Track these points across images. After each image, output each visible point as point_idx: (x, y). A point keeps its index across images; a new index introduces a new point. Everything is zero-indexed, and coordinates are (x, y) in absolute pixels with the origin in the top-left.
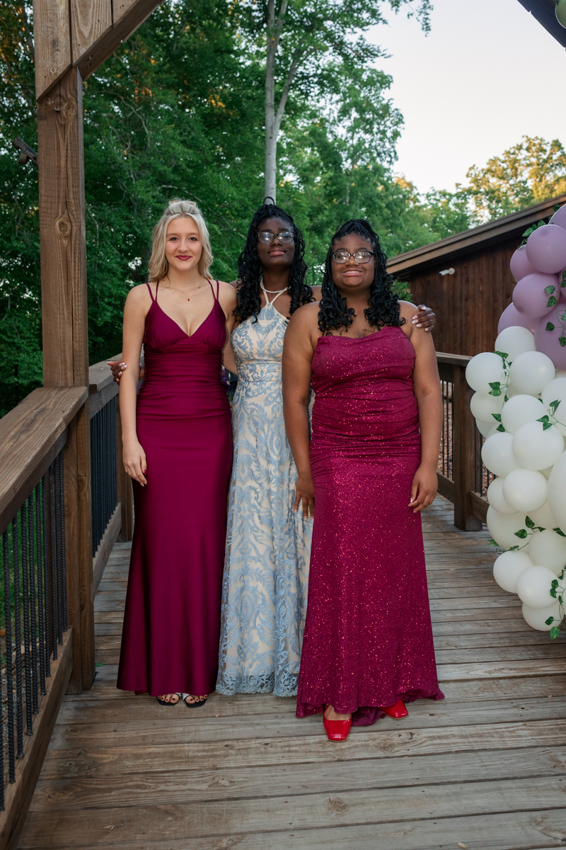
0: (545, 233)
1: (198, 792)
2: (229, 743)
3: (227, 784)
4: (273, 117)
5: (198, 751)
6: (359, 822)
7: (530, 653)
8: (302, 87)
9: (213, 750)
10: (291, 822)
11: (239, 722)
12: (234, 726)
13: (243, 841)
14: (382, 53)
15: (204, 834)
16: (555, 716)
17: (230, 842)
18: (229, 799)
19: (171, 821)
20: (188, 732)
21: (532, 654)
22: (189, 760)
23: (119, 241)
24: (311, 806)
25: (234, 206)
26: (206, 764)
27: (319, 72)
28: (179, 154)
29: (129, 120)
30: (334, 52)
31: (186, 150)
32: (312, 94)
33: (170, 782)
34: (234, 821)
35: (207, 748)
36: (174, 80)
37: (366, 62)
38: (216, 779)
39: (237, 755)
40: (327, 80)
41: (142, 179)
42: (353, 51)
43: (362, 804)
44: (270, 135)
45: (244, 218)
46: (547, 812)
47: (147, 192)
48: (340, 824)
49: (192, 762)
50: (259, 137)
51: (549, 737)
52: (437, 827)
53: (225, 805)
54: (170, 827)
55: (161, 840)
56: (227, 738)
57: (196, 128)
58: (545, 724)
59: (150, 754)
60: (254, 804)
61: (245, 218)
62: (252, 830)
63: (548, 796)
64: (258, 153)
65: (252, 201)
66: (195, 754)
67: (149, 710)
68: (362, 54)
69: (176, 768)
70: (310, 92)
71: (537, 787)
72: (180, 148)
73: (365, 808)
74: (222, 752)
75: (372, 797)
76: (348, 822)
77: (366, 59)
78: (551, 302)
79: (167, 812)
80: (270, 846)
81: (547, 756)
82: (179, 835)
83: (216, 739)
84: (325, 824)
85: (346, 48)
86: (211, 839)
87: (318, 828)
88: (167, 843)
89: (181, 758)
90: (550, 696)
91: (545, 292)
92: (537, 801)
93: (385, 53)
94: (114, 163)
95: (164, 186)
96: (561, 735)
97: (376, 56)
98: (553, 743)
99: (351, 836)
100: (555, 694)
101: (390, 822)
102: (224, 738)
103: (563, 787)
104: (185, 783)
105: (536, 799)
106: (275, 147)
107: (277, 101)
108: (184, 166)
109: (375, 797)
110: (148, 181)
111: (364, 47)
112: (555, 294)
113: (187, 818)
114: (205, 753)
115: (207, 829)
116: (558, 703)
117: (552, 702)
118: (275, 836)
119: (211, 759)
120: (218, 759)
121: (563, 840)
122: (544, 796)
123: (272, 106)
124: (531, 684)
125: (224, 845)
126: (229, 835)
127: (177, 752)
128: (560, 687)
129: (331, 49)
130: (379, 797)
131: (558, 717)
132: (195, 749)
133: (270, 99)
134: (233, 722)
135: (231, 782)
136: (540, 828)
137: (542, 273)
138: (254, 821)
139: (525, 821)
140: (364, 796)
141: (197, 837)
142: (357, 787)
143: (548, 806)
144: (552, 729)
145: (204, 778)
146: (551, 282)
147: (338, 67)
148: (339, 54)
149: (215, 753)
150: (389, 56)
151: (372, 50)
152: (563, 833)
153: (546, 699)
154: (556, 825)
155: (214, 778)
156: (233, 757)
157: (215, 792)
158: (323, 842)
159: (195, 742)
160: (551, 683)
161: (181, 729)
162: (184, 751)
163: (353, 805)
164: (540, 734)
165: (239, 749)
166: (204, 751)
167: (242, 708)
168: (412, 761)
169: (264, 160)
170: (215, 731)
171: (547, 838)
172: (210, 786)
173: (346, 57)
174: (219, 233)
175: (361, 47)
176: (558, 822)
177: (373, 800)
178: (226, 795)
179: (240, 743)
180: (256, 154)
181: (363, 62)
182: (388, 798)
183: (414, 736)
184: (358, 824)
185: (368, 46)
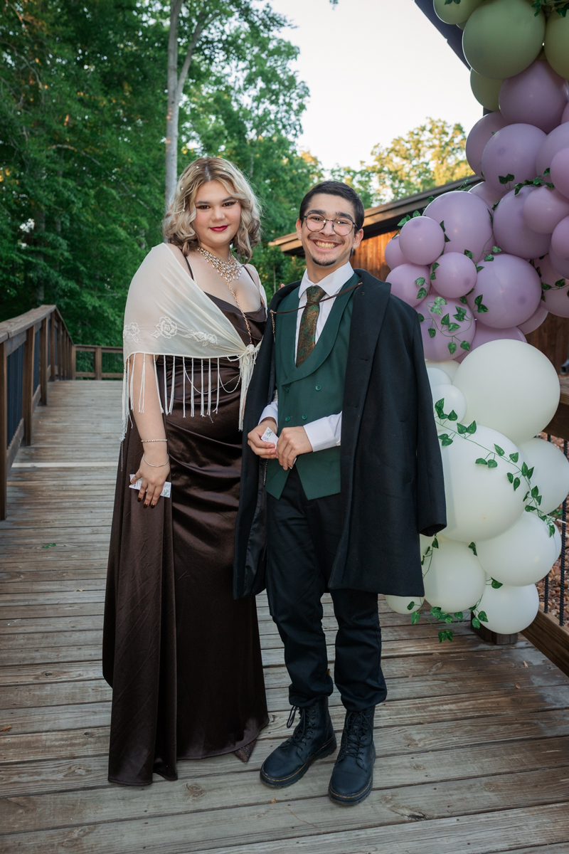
0: (417, 224)
1: (53, 783)
2: (89, 731)
3: (84, 773)
4: (175, 81)
5: (56, 740)
6: (215, 807)
7: (396, 634)
8: (207, 52)
9: (72, 738)
10: (146, 809)
11: (101, 709)
12: (95, 713)
13: (96, 831)
14: (289, 23)
15: (55, 825)
16: (414, 695)
17: (82, 833)
18: (84, 789)
19: (22, 813)
20: (47, 721)
21: (399, 635)
22: (47, 748)
23: (10, 201)
24: (168, 793)
25: (133, 171)
26: (63, 754)
27: (224, 37)
28: (76, 113)
29: (23, 72)
30: (240, 18)
31: (83, 109)
32: (217, 60)
33: (24, 773)
34: (88, 811)
35: (65, 736)
36: (71, 34)
37: (272, 31)
38: (73, 769)
39: (96, 743)
40: (232, 46)
41: (35, 137)
42: (260, 19)
43: (219, 788)
44: (172, 99)
45: (143, 183)
46: (397, 789)
47: (40, 151)
48: (195, 809)
49: (49, 751)
50: (161, 101)
51: (406, 716)
52: (291, 808)
53: (80, 795)
54: (20, 820)
55: (10, 834)
56: (87, 726)
57: (94, 87)
58: (403, 704)
59: (5, 744)
60: (110, 793)
61: (145, 184)
62: (106, 819)
63: (399, 774)
64: (159, 117)
65: (153, 167)
66: (53, 743)
67: (8, 699)
68: (269, 23)
69: (32, 758)
70: (215, 58)
71: (390, 766)
72: (76, 106)
73: (222, 792)
74: (81, 740)
75: (229, 782)
76: (203, 808)
77: (272, 28)
78: (421, 294)
79: (18, 805)
80: (123, 835)
81: (403, 735)
82: (28, 828)
83: (76, 727)
84: (180, 811)
85: (252, 15)
86: (61, 831)
87: (173, 814)
88: (15, 836)
89: (36, 748)
90: (410, 676)
91: (416, 282)
92: (389, 780)
93: (291, 23)
94: (5, 118)
95: (60, 146)
96: (417, 714)
97: (282, 25)
98: (409, 722)
99: (205, 822)
100: (416, 674)
101: (246, 805)
102: (84, 726)
103: (414, 765)
104: (39, 774)
105: (388, 777)
106: (177, 112)
107: (180, 64)
108: (81, 127)
109: (232, 781)
110: (42, 140)
111: (270, 16)
112: (425, 286)
113: (39, 810)
114: (63, 742)
115: (59, 821)
116: (418, 683)
117: (412, 681)
118: (128, 824)
119: (69, 748)
120: (76, 748)
121: (409, 816)
122: (396, 774)
123: (175, 70)
124: (393, 665)
125: (75, 836)
126: (81, 825)
127: (33, 742)
128: (420, 667)
129: (237, 15)
130: (237, 781)
131: (416, 696)
132: (53, 738)
133: (172, 62)
134: (94, 710)
135: (88, 771)
136: (389, 806)
137: (414, 264)
138: (108, 810)
139: (375, 799)
140: (221, 780)
141: (48, 829)
142: (215, 772)
143: (399, 784)
144: (409, 708)
145: (61, 768)
146: (421, 274)
147: (245, 33)
148: (245, 20)
149: (74, 741)
150: (296, 27)
151: (278, 19)
152: (410, 809)
153: (407, 679)
154: (405, 802)
155: (70, 768)
156: (92, 746)
157: (71, 782)
158: (177, 829)
159: (54, 731)
160: (413, 664)
161: (40, 718)
162: (41, 741)
163: (210, 790)
164: (398, 714)
165: (99, 737)
166: (62, 740)
167: (106, 694)
168: (272, 744)
169: (165, 125)
170: (75, 719)
171: (394, 815)
172: (65, 776)
173: (252, 24)
174: (118, 198)
175: (267, 15)
176: (407, 799)
177: (231, 784)
178: (82, 785)
179: (101, 731)
180: (157, 118)
181: (269, 30)
182: (245, 782)
183: (276, 719)
184: (213, 809)
185: (275, 15)
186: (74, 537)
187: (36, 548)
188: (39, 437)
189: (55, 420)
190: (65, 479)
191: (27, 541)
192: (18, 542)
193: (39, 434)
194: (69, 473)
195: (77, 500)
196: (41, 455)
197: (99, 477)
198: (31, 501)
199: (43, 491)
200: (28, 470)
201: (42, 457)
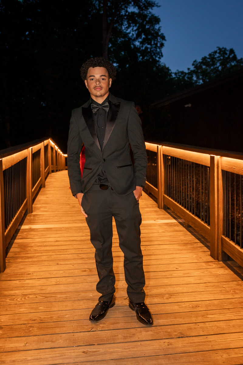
8: (119, 21)
14: (156, 5)
27: (127, 14)
30: (134, 5)
32: (124, 24)
37: (149, 9)
40: (131, 18)
42: (143, 4)
68: (147, 5)
70: (123, 23)
77: (149, 8)
85: (139, 3)
93: (158, 4)
97: (153, 6)
107: (108, 27)
111: (148, 2)
123: (105, 30)
129: (132, 3)
133: (104, 27)
148: (136, 6)
150: (160, 6)
151: (151, 3)
173: (139, 7)
175: (146, 2)
181: (147, 9)
185: (149, 1)
186: (44, 288)
187: (17, 300)
188: (38, 207)
189: (47, 196)
190: (46, 237)
191: (12, 292)
192: (6, 293)
193: (37, 206)
194: (49, 232)
195: (50, 254)
196: (36, 220)
197: (66, 235)
198: (23, 256)
199: (32, 247)
200: (27, 230)
201: (36, 221)
